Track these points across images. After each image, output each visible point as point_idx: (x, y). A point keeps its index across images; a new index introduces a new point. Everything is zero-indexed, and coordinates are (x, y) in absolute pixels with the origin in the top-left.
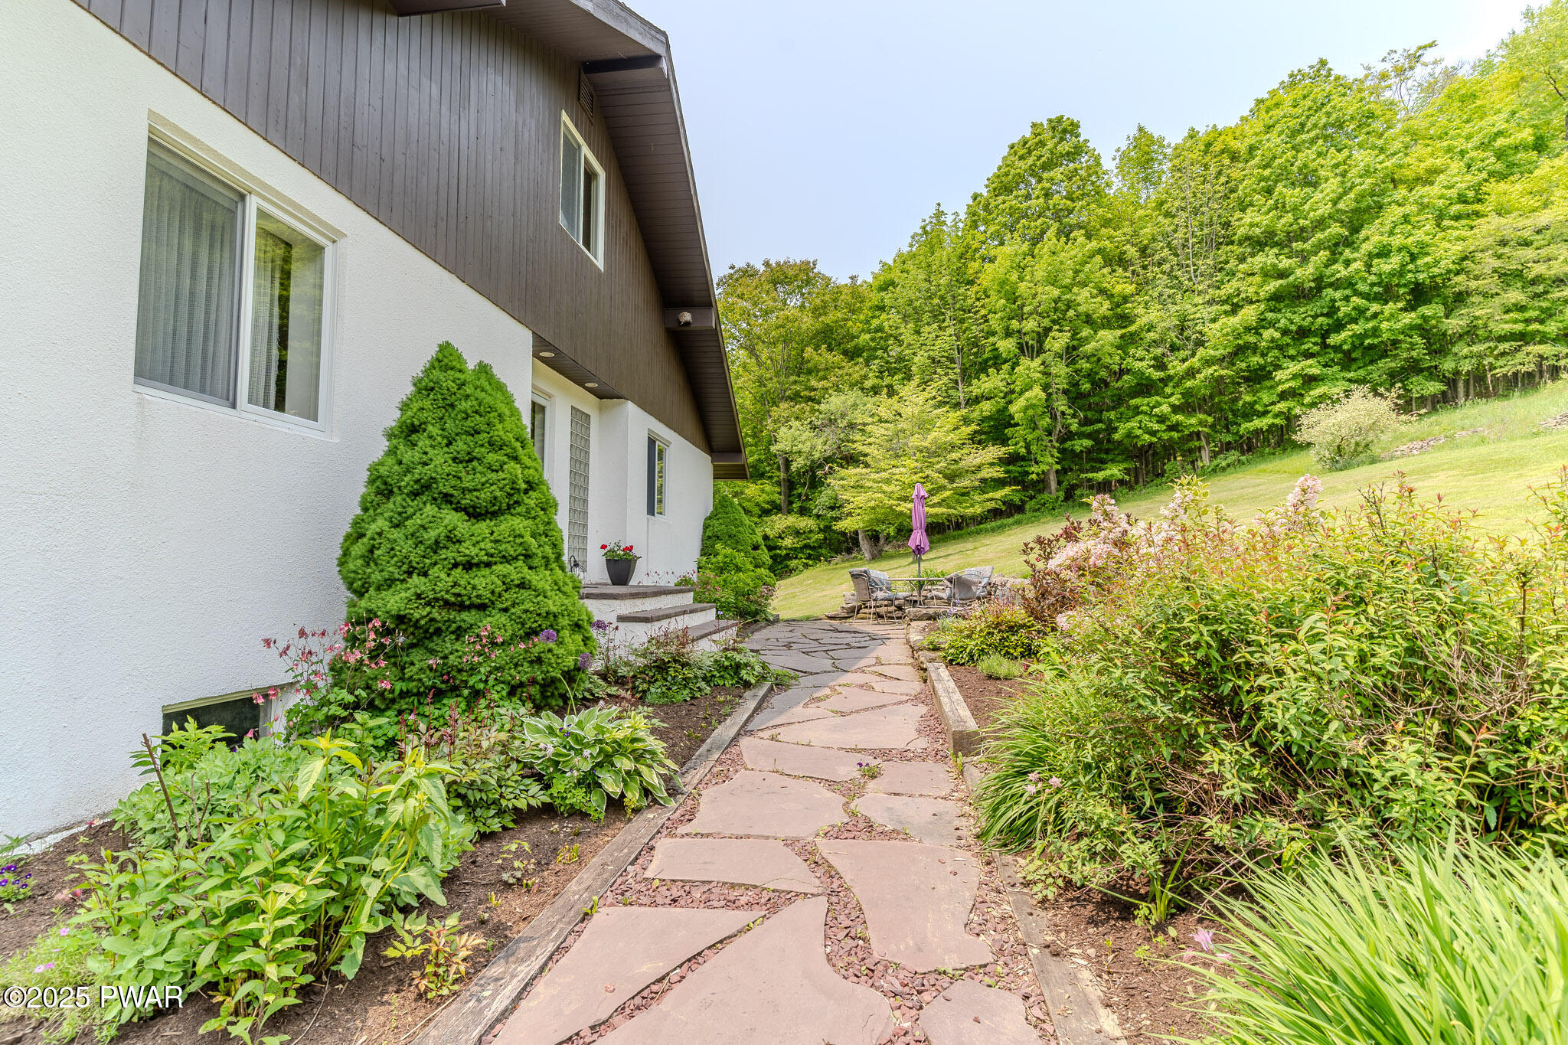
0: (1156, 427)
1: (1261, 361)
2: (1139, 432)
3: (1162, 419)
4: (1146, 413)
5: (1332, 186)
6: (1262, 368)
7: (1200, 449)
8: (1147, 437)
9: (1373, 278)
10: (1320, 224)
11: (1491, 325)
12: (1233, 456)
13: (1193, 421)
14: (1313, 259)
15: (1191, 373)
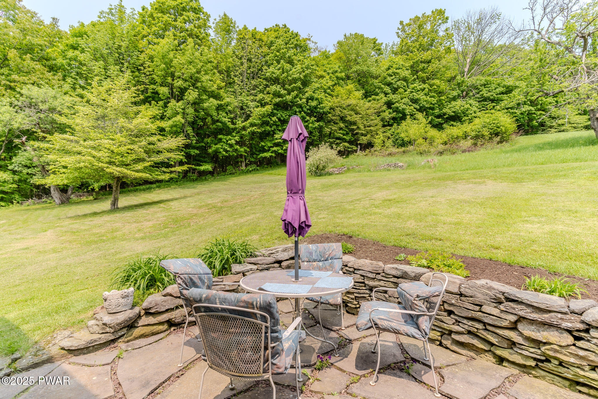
0: (228, 149)
1: (270, 129)
2: (221, 150)
3: (231, 146)
4: (224, 143)
5: (299, 67)
6: (269, 132)
7: (241, 162)
8: (224, 153)
9: (308, 107)
10: (295, 81)
11: (336, 133)
12: (254, 167)
13: (242, 150)
14: (292, 93)
15: (244, 128)
